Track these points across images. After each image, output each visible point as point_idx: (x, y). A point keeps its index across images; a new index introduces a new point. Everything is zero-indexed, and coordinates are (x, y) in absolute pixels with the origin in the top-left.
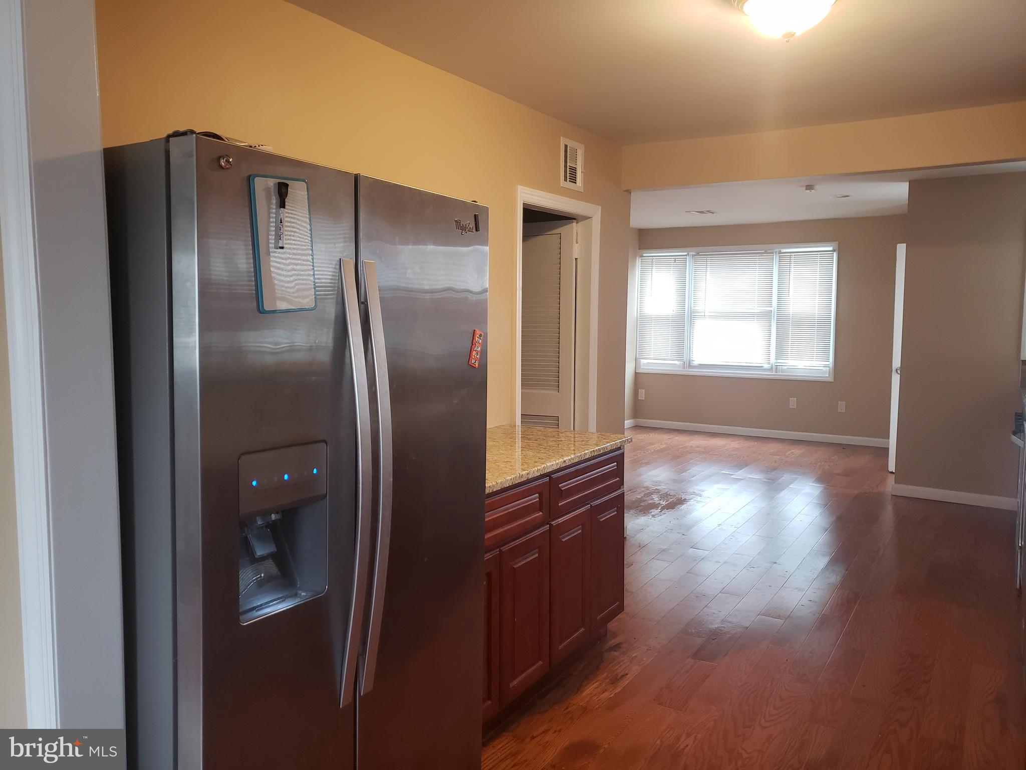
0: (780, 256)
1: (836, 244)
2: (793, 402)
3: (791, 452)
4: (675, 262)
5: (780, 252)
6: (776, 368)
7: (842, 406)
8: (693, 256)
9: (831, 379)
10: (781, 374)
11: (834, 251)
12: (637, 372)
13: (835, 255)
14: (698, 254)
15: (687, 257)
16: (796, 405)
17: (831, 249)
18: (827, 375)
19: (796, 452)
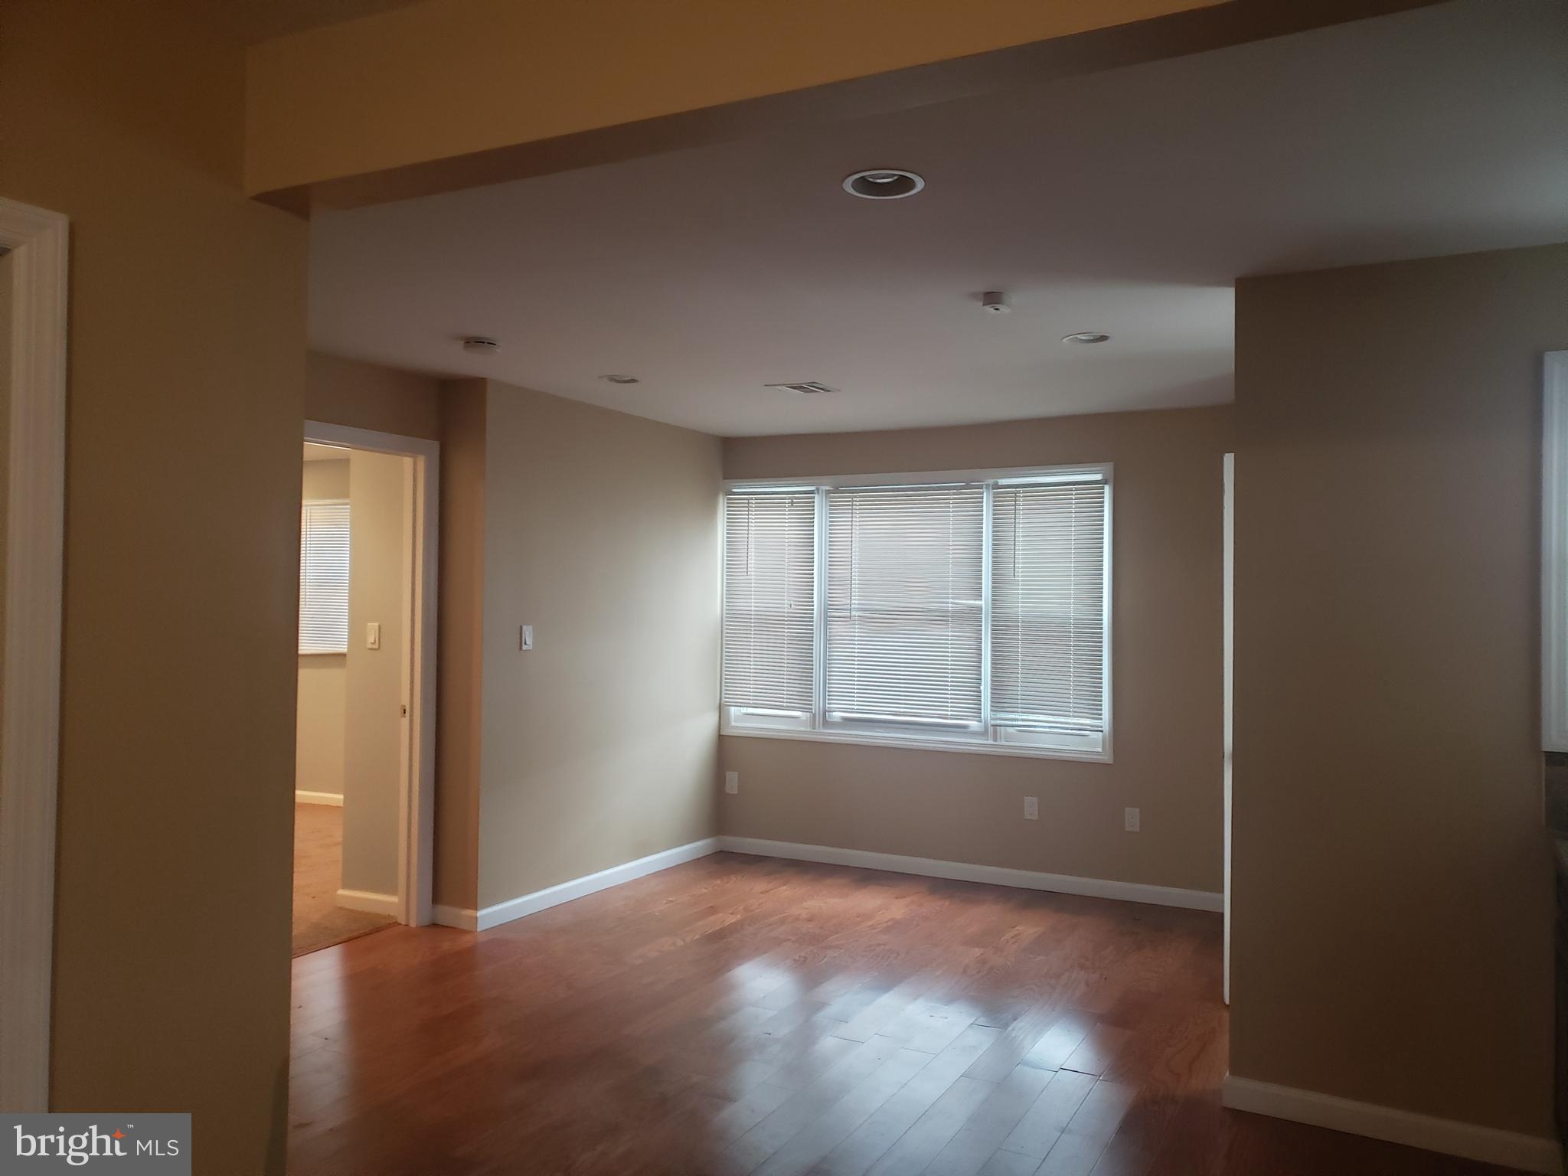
0: (994, 493)
1: (1109, 467)
2: (1031, 807)
3: (1014, 932)
4: (792, 506)
5: (996, 486)
6: (995, 732)
7: (1132, 818)
8: (828, 492)
9: (1108, 758)
10: (1007, 744)
11: (1105, 482)
12: (722, 733)
13: (1107, 490)
14: (836, 490)
15: (816, 496)
16: (1037, 813)
17: (1099, 477)
18: (1100, 750)
19: (1028, 928)
